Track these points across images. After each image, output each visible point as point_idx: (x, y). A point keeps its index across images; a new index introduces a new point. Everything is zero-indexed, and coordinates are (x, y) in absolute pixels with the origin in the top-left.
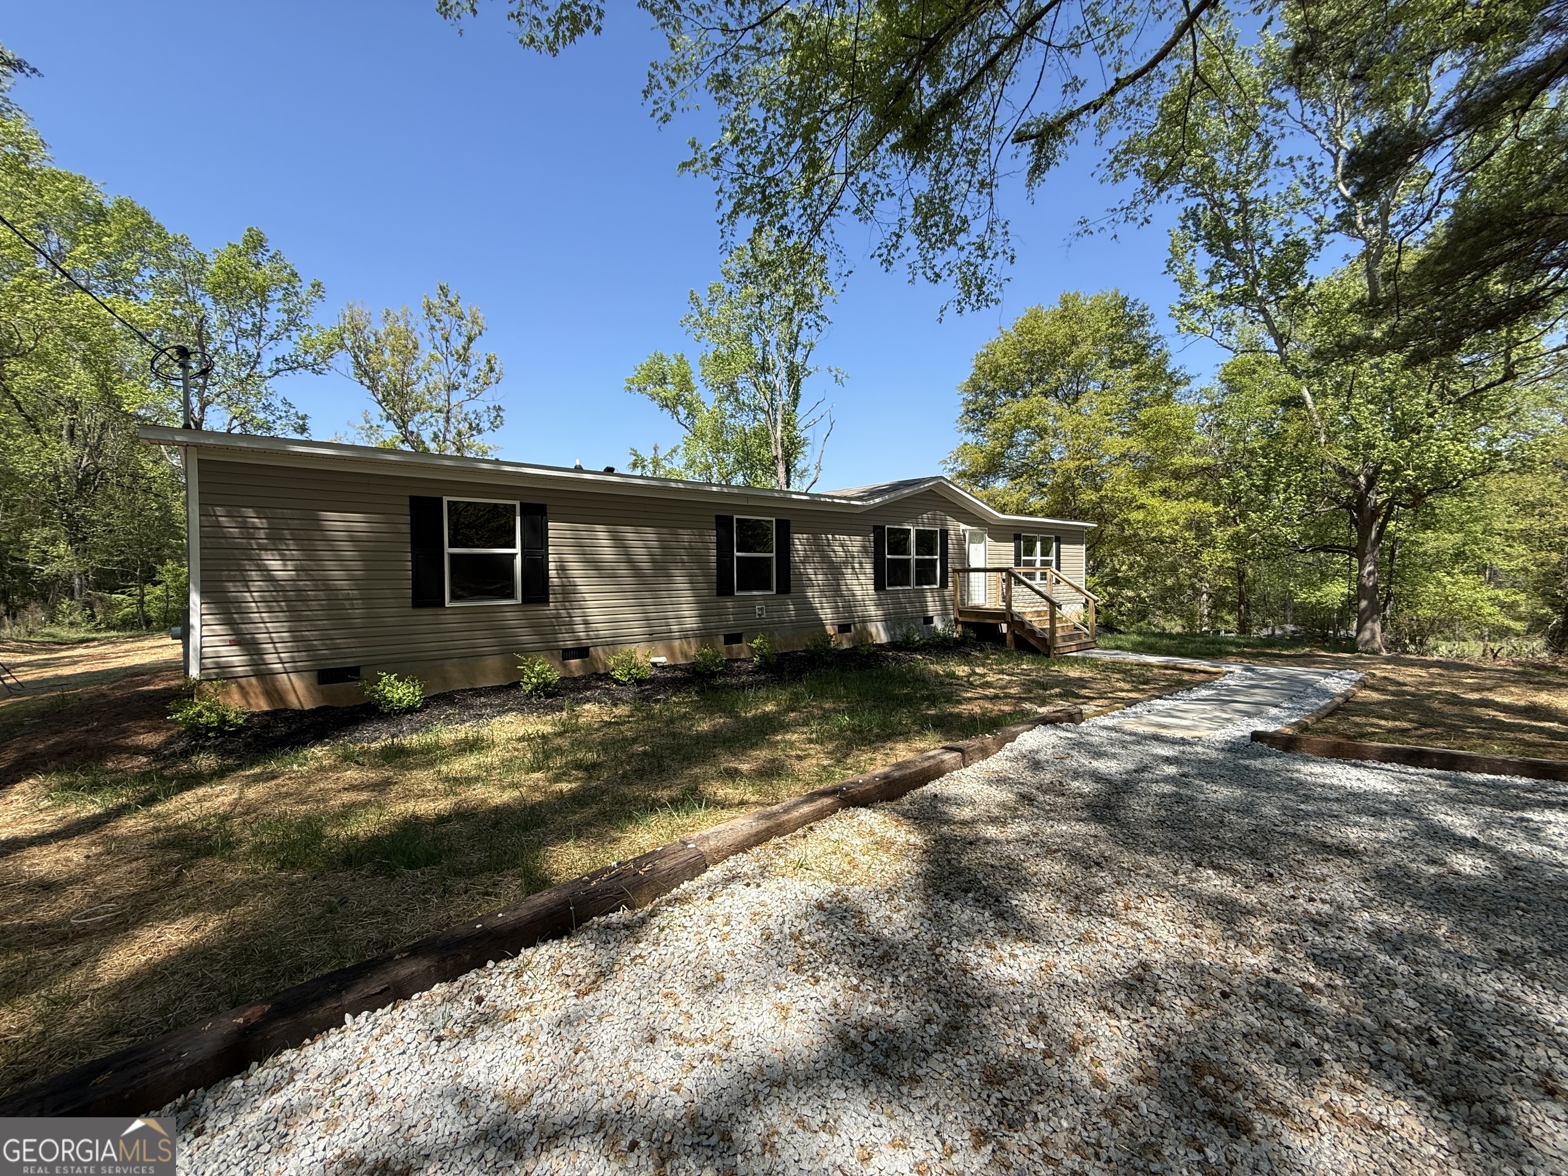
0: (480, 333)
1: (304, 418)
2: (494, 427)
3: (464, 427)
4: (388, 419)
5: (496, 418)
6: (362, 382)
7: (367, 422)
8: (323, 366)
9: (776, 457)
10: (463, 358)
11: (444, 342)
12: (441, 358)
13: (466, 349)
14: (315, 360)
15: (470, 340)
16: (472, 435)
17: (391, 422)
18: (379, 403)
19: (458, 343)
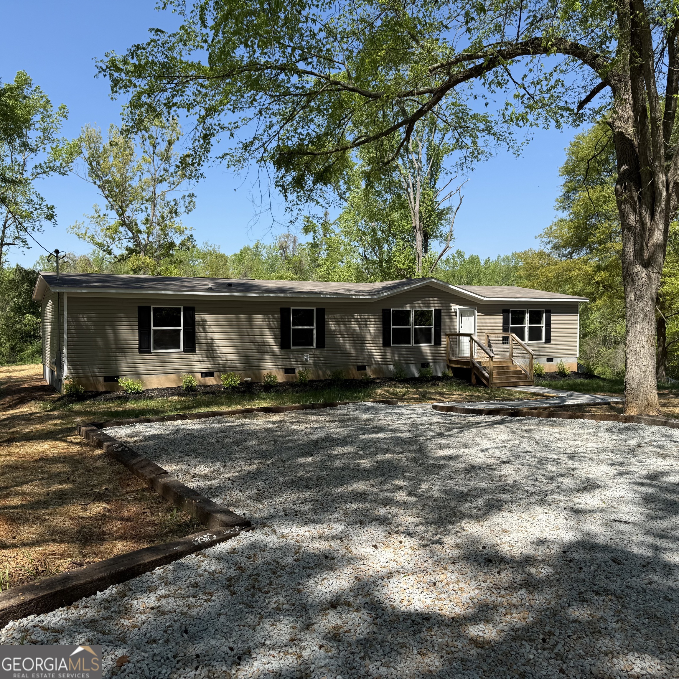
0: (178, 139)
1: (52, 208)
2: (188, 211)
3: (166, 211)
4: (112, 209)
5: (189, 203)
6: (95, 183)
7: (97, 211)
8: (67, 169)
9: (415, 228)
10: (166, 158)
11: (151, 148)
12: (149, 159)
13: (167, 151)
14: (61, 164)
15: (170, 143)
16: (172, 217)
17: (114, 211)
18: (106, 197)
19: (162, 147)
